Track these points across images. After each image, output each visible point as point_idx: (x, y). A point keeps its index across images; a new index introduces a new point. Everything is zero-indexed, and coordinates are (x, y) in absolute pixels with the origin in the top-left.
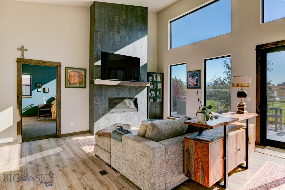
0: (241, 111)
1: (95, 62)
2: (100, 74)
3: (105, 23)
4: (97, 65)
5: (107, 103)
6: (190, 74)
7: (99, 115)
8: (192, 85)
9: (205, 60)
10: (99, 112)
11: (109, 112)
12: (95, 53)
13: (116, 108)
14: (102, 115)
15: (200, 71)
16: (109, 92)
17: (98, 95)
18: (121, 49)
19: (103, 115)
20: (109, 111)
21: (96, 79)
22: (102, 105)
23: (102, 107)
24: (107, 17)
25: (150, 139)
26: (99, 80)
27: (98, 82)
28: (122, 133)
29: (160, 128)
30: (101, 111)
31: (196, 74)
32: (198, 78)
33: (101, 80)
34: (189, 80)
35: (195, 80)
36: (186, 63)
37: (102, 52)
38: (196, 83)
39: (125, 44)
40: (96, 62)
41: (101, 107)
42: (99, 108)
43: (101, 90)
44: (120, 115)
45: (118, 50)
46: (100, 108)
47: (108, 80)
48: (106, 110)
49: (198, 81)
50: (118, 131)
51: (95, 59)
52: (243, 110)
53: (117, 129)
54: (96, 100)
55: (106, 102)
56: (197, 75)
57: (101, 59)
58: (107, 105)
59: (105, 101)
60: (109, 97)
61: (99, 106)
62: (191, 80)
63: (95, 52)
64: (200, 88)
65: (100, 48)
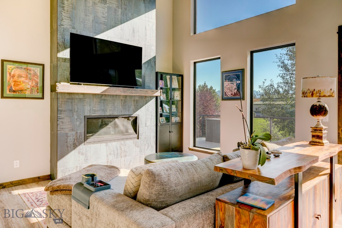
0: (318, 140)
1: (58, 51)
2: (67, 73)
4: (62, 58)
5: (83, 125)
6: (226, 76)
7: (67, 147)
8: (230, 94)
9: (252, 53)
10: (67, 142)
11: (86, 142)
12: (58, 36)
13: (99, 135)
14: (72, 147)
15: (243, 71)
16: (86, 106)
17: (64, 111)
18: (108, 30)
19: (75, 146)
20: (86, 139)
21: (60, 82)
22: (73, 130)
23: (74, 133)
26: (66, 84)
27: (65, 87)
30: (71, 140)
31: (236, 75)
32: (239, 82)
33: (71, 84)
34: (225, 85)
35: (235, 86)
36: (219, 58)
37: (72, 35)
38: (236, 91)
39: (115, 23)
40: (62, 51)
41: (70, 133)
42: (67, 134)
43: (72, 102)
44: (106, 146)
45: (103, 32)
46: (69, 135)
47: (83, 84)
48: (81, 137)
49: (240, 88)
50: (86, 185)
51: (58, 46)
52: (320, 137)
53: (84, 181)
54: (60, 120)
55: (80, 123)
56: (238, 78)
58: (81, 129)
59: (78, 123)
60: (87, 114)
61: (67, 131)
62: (228, 87)
63: (59, 33)
64: (243, 98)
65: (68, 27)
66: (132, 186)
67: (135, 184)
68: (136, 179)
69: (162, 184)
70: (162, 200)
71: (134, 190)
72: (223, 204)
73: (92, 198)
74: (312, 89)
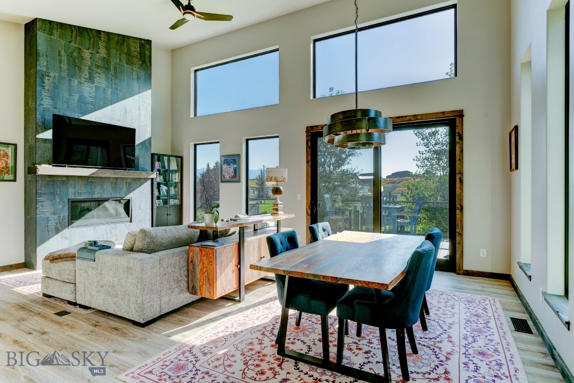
0: (276, 212)
1: (37, 132)
2: (49, 154)
3: (60, 62)
4: (42, 139)
5: (66, 208)
6: (225, 160)
7: (48, 231)
8: (228, 177)
9: (247, 140)
10: (48, 226)
11: (70, 227)
12: (37, 116)
13: (86, 219)
14: (54, 232)
15: (239, 156)
16: (70, 189)
17: (45, 194)
18: (96, 110)
19: (58, 231)
20: (70, 223)
21: (40, 164)
22: (54, 214)
23: (56, 216)
24: (65, 50)
25: (140, 251)
26: (47, 166)
27: (45, 169)
28: (97, 248)
29: (154, 235)
30: (52, 224)
31: (233, 160)
32: (236, 166)
33: (53, 166)
34: (223, 169)
35: (232, 170)
36: (218, 142)
37: (54, 116)
38: (233, 174)
39: (105, 103)
40: (41, 132)
41: (51, 217)
42: (47, 218)
43: (53, 185)
44: (94, 229)
45: (91, 113)
46: (50, 219)
47: (68, 166)
48: (64, 221)
49: (236, 172)
50: (90, 247)
51: (38, 127)
52: (277, 210)
53: (88, 245)
54: (40, 204)
55: (64, 207)
56: (234, 162)
57: (52, 127)
58: (65, 213)
59: (61, 206)
60: (71, 197)
61: (48, 214)
62: (226, 170)
63: (38, 113)
64: (239, 181)
65: (49, 106)
66: (129, 244)
67: (132, 243)
68: (133, 238)
69: (151, 238)
70: (151, 248)
71: (131, 246)
72: (193, 247)
73: (97, 253)
74: (271, 176)
